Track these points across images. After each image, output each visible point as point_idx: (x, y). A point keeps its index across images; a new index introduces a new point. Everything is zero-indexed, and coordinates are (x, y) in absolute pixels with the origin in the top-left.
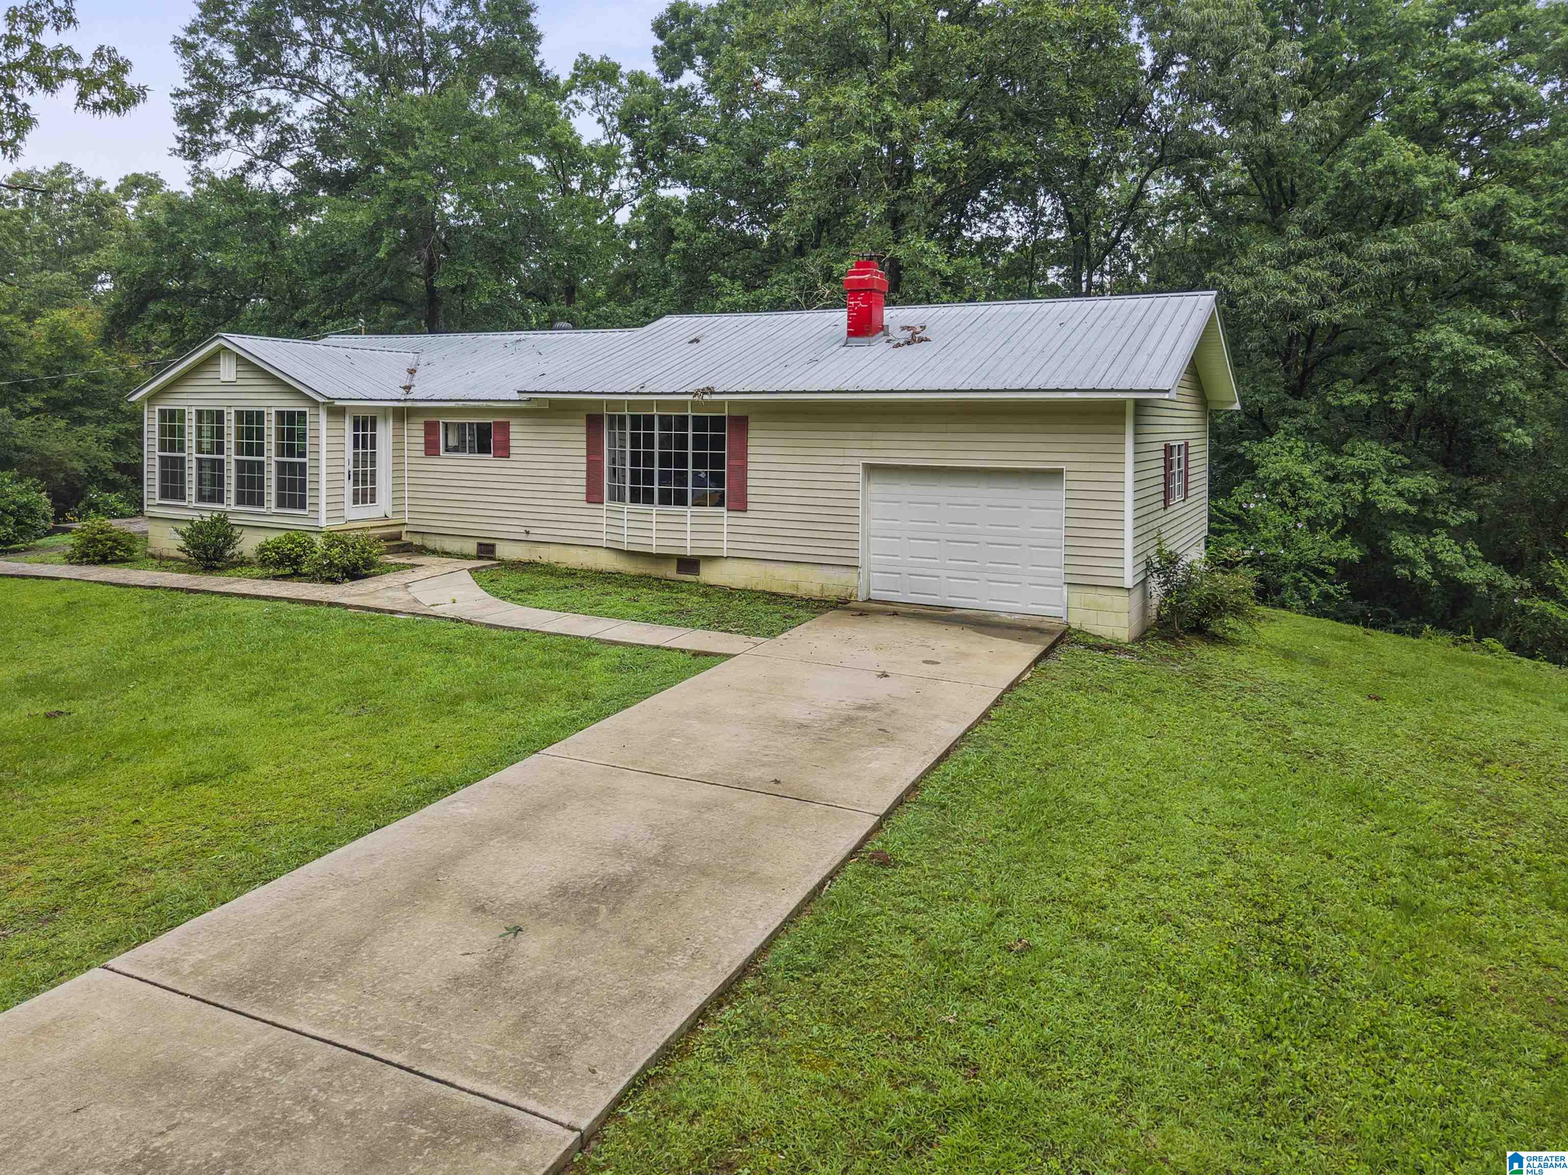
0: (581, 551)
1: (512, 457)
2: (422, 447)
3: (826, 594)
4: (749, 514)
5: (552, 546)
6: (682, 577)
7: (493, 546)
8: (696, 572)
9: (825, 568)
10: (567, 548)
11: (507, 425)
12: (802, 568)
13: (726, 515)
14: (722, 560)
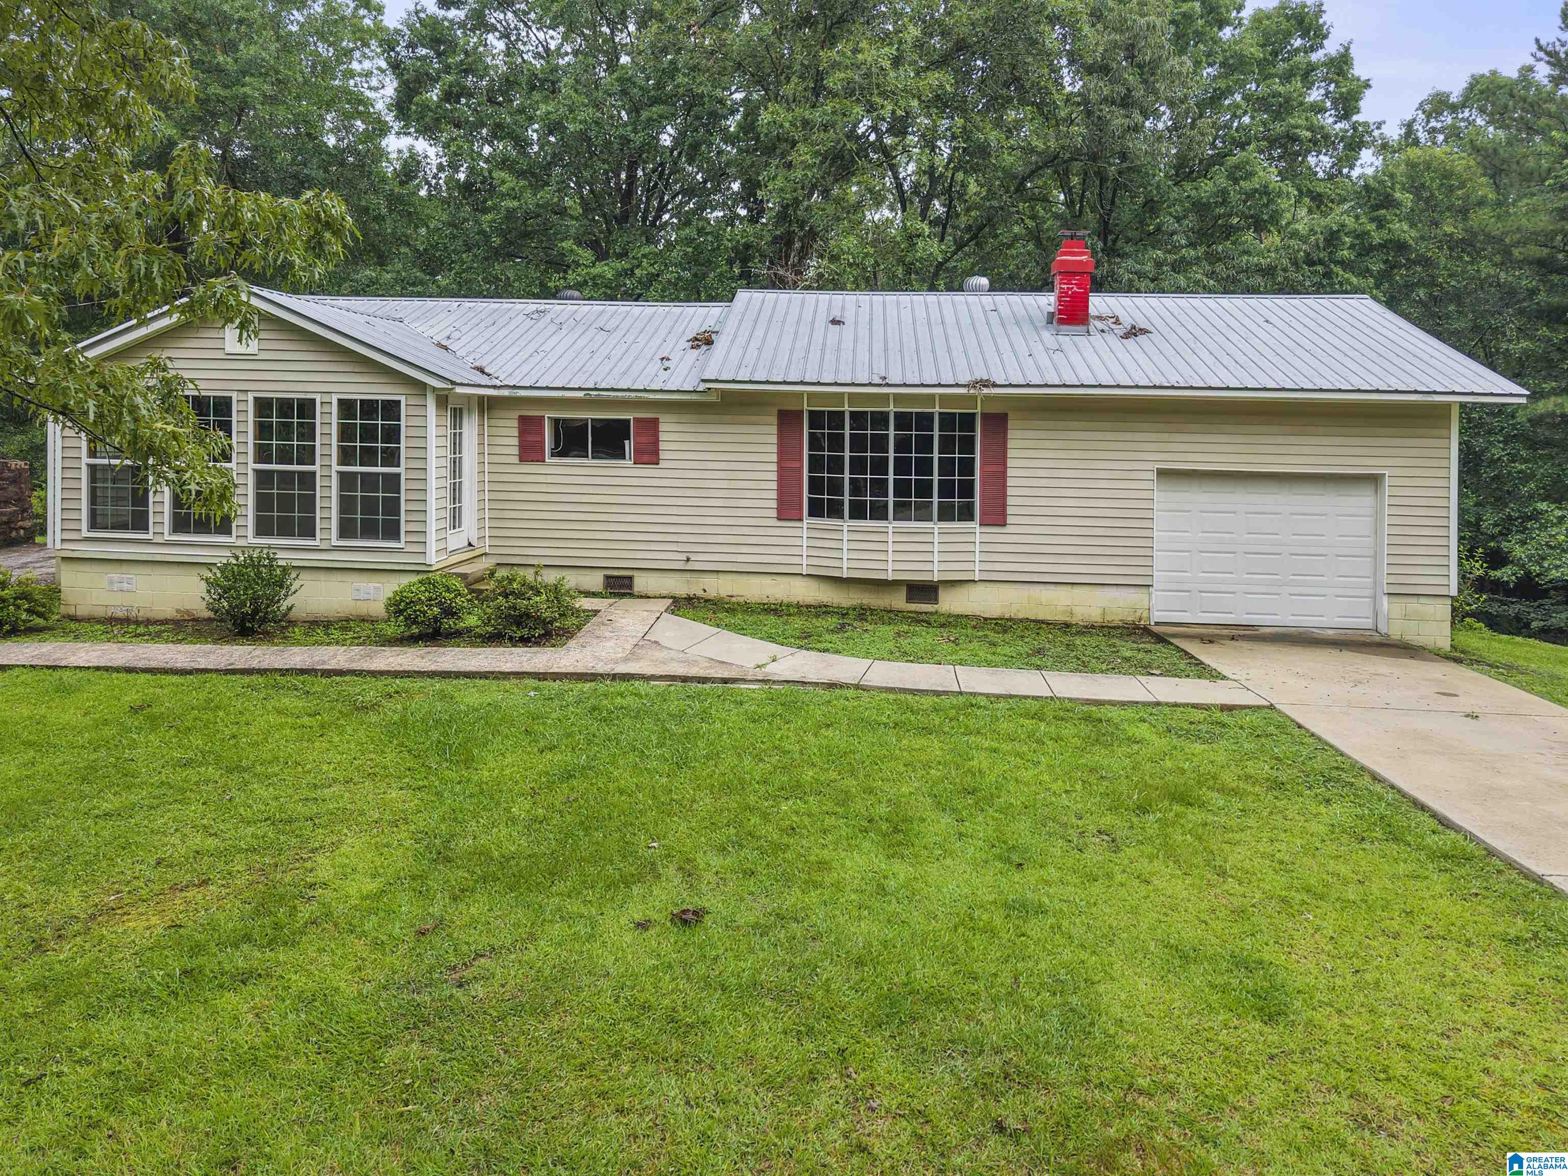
0: (767, 580)
1: (662, 464)
2: (516, 451)
3: (1109, 618)
4: (1008, 529)
5: (721, 576)
6: (913, 607)
7: (631, 578)
8: (935, 600)
9: (1106, 589)
10: (744, 578)
11: (655, 422)
12: (1077, 590)
13: (978, 531)
14: (971, 585)
